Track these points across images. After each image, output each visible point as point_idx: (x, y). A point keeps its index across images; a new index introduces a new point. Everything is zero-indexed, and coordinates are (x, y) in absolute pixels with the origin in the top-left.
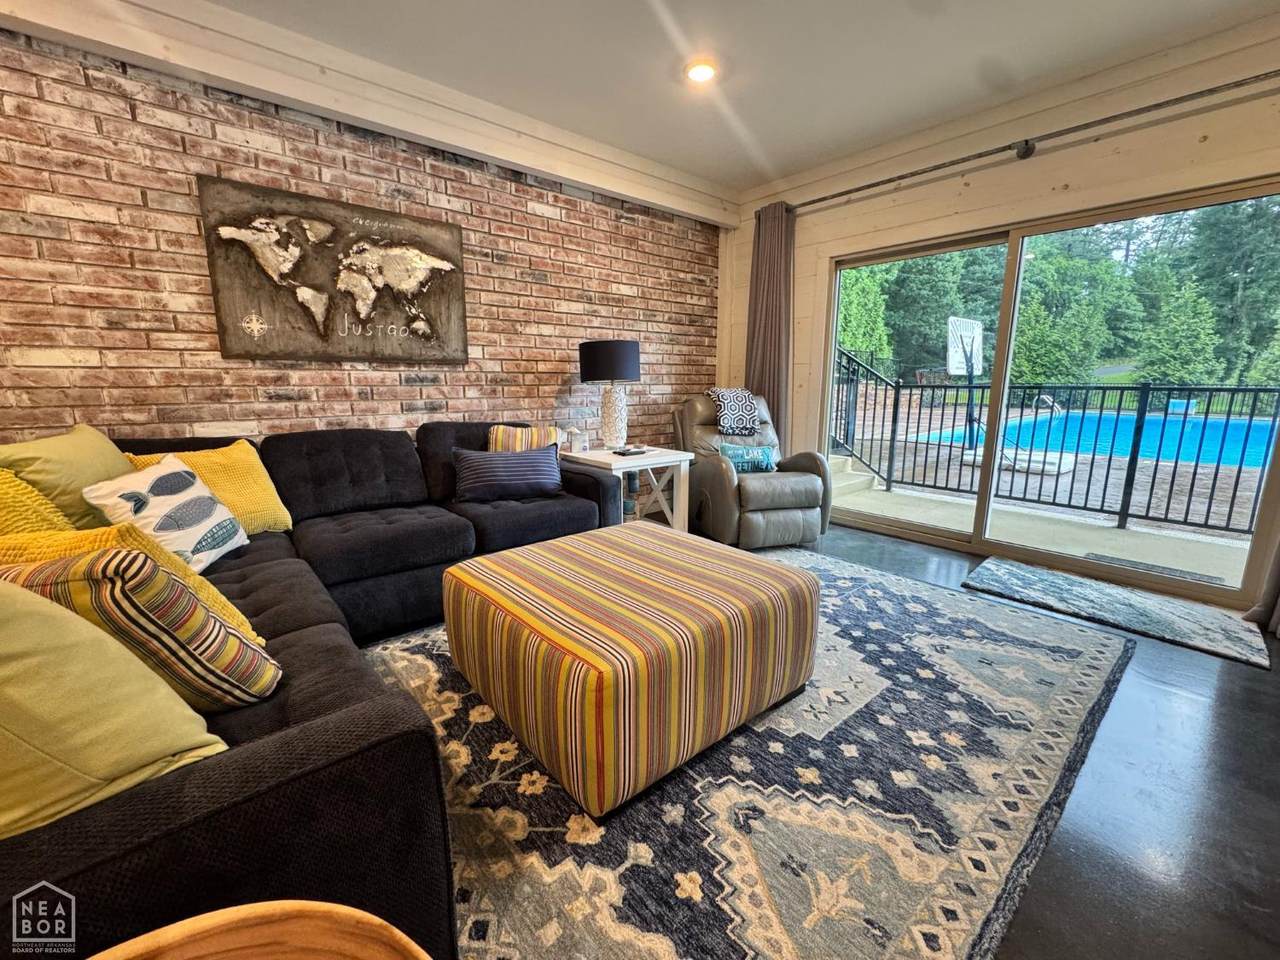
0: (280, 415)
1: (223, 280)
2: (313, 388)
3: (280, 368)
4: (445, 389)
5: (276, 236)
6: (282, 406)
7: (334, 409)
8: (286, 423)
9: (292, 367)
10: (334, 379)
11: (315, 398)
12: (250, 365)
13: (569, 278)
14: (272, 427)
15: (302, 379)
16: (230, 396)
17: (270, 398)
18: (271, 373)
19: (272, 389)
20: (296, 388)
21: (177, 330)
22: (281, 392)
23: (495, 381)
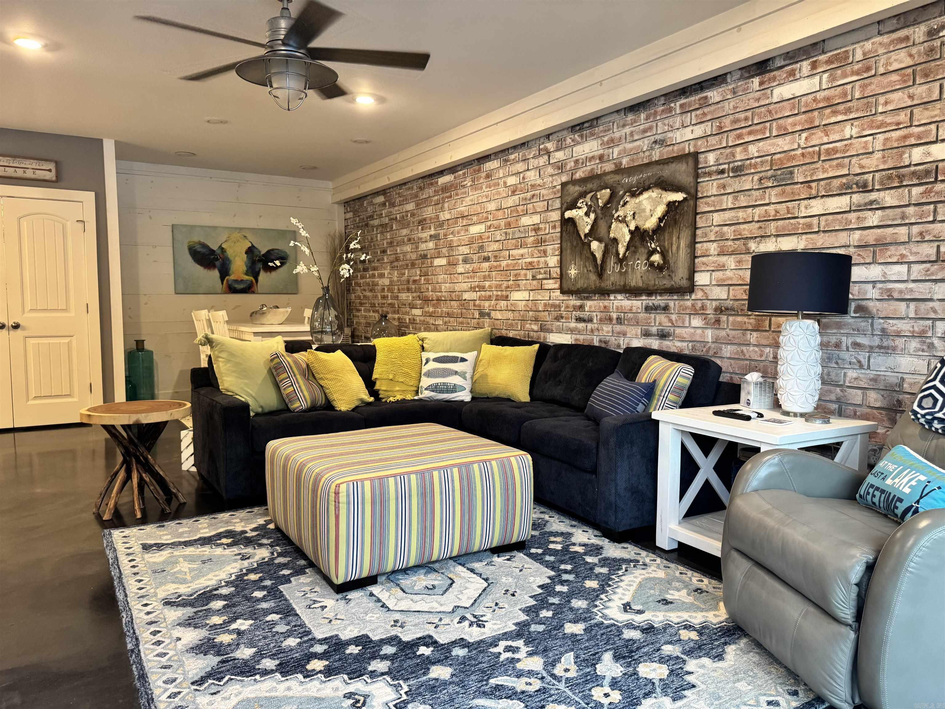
0: (579, 332)
1: (564, 245)
2: (595, 314)
3: (582, 300)
4: (674, 317)
5: (585, 209)
6: (581, 325)
7: (603, 330)
8: (581, 337)
9: (587, 298)
10: (605, 307)
11: (595, 321)
12: (571, 298)
13: (827, 165)
14: (576, 340)
15: (590, 307)
16: (562, 317)
17: (577, 320)
18: (578, 303)
19: (578, 314)
20: (588, 314)
21: (550, 279)
22: (581, 316)
23: (719, 310)
